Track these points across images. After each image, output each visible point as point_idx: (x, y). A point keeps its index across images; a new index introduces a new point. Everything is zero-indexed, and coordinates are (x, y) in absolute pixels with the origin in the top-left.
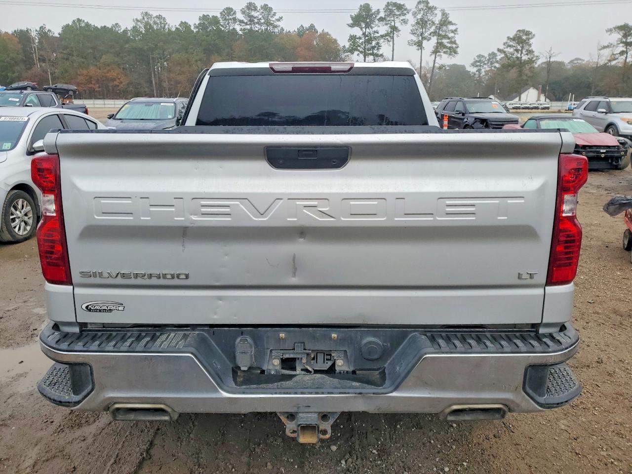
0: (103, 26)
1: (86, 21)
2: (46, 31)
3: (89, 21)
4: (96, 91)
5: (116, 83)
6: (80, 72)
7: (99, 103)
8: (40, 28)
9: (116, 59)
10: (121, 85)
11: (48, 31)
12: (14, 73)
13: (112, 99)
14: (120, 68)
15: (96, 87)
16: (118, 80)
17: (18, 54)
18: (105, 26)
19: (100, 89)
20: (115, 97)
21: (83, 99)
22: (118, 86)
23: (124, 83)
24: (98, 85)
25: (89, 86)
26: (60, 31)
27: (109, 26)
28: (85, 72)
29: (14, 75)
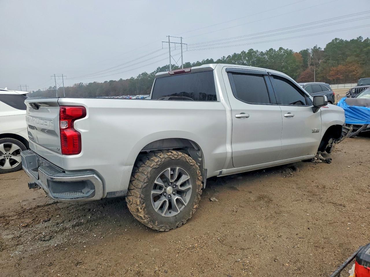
0: (352, 39)
1: (340, 39)
2: (318, 48)
3: (342, 39)
4: (341, 79)
5: (354, 73)
6: (332, 69)
7: (342, 86)
8: (314, 48)
9: (356, 59)
10: (358, 74)
11: (319, 48)
12: (297, 73)
13: (350, 83)
14: (359, 64)
15: (341, 77)
16: (355, 71)
17: (300, 63)
18: (353, 39)
19: (343, 78)
20: (352, 82)
21: (332, 84)
22: (356, 75)
23: (360, 73)
24: (342, 76)
25: (336, 76)
26: (325, 46)
27: (355, 38)
28: (335, 68)
29: (296, 74)
